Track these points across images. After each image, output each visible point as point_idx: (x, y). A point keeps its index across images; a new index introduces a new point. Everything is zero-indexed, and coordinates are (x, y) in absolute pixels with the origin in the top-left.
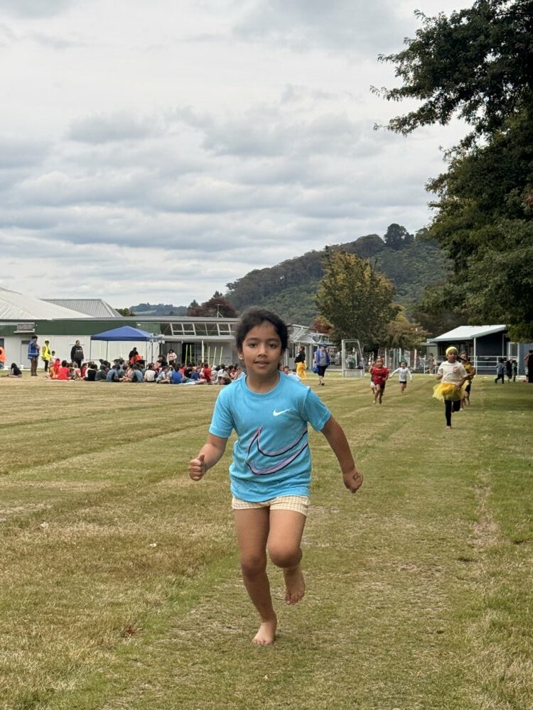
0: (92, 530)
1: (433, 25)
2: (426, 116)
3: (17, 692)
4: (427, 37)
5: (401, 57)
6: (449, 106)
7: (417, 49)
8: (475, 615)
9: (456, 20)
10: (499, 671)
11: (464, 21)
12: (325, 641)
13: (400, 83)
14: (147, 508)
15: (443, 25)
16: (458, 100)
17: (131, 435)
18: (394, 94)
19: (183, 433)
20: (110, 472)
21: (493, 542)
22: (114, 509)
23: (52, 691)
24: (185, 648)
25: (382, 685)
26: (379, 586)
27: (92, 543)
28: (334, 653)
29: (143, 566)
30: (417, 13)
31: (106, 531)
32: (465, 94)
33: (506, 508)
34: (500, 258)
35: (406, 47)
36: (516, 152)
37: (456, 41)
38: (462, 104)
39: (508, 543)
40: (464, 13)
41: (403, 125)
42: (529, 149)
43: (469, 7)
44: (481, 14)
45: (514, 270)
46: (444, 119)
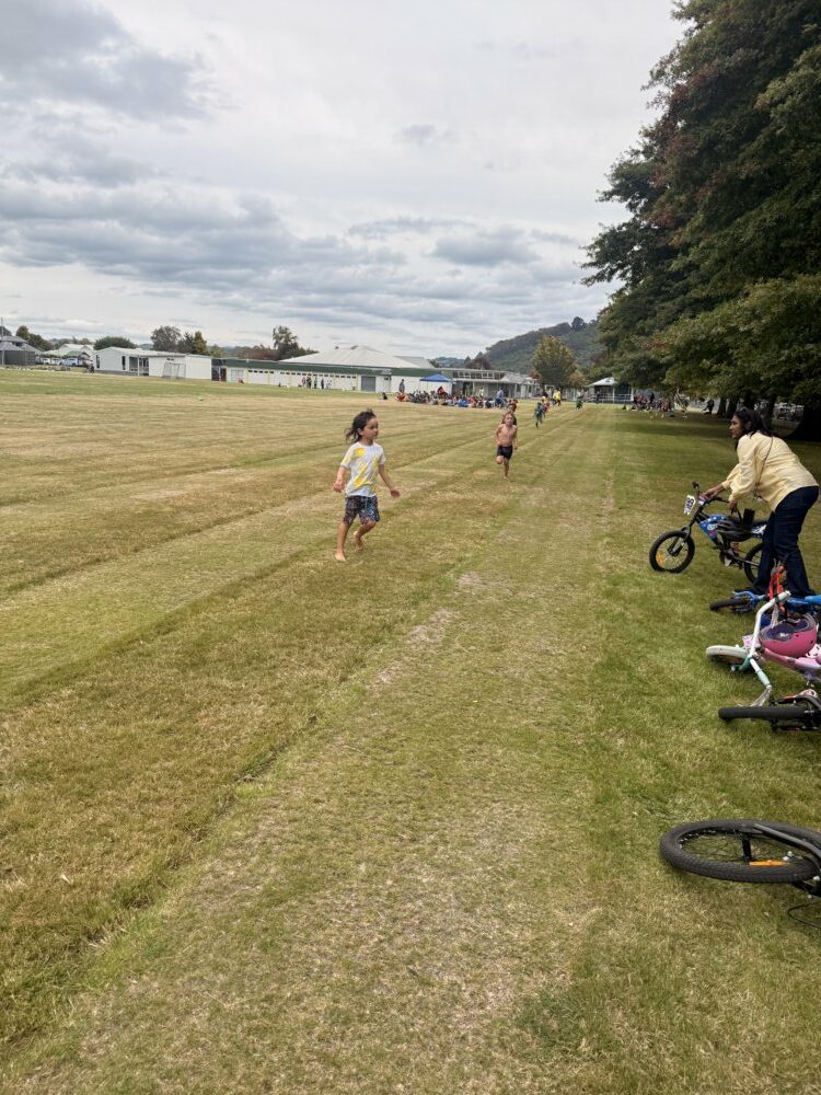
1: (608, 231)
2: (600, 277)
4: (605, 236)
5: (590, 248)
6: (612, 272)
7: (599, 243)
9: (620, 228)
11: (624, 229)
13: (589, 260)
15: (613, 231)
16: (616, 270)
18: (585, 265)
25: (568, 561)
32: (621, 267)
34: (631, 356)
35: (593, 242)
36: (644, 300)
37: (619, 240)
38: (619, 272)
40: (624, 225)
41: (588, 281)
42: (651, 298)
43: (627, 221)
44: (633, 225)
45: (636, 363)
46: (609, 279)
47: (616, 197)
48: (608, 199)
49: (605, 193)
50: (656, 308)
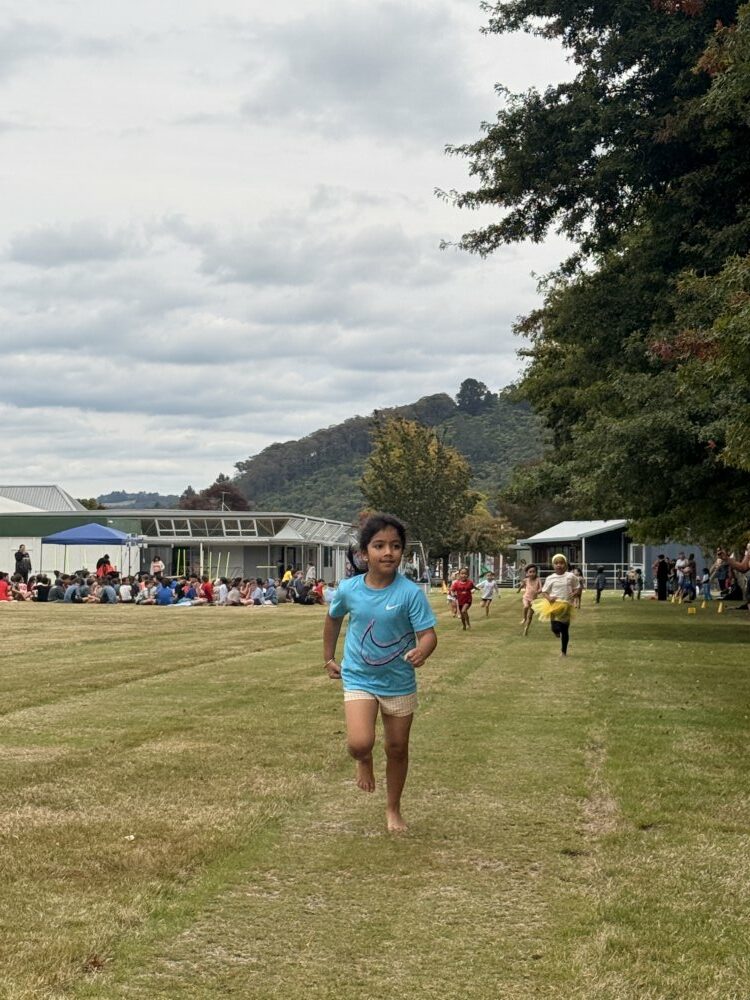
0: (43, 816)
1: (520, 104)
2: (512, 230)
4: (513, 120)
5: (477, 149)
6: (545, 216)
7: (499, 137)
8: (585, 932)
9: (552, 97)
11: (564, 99)
12: (375, 973)
13: (476, 184)
14: (121, 783)
15: (535, 105)
16: (556, 208)
17: (99, 679)
18: (467, 199)
19: (173, 675)
20: (68, 734)
21: (610, 827)
22: (75, 788)
24: (175, 987)
26: (451, 891)
27: (42, 836)
29: (115, 868)
30: (498, 88)
31: (61, 818)
32: (566, 200)
33: (628, 779)
34: (616, 426)
35: (484, 135)
36: (636, 280)
37: (552, 129)
38: (563, 213)
39: (632, 829)
40: (563, 89)
41: (481, 241)
42: (655, 276)
43: (569, 80)
44: (587, 90)
45: (636, 445)
46: (538, 234)
47: (538, 22)
48: (514, 26)
49: (506, 10)
50: (672, 300)
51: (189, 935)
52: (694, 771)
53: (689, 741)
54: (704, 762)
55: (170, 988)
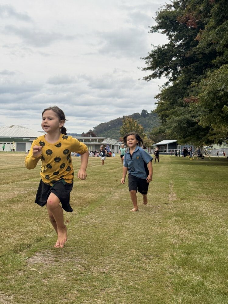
1: (156, 48)
2: (154, 76)
3: (35, 237)
4: (155, 52)
5: (147, 58)
6: (161, 73)
7: (152, 56)
8: (170, 218)
9: (163, 47)
10: (177, 233)
11: (166, 47)
12: (126, 225)
13: (146, 66)
15: (160, 49)
16: (164, 71)
18: (145, 69)
21: (175, 199)
23: (46, 237)
25: (143, 236)
28: (129, 228)
30: (152, 45)
32: (166, 70)
33: (178, 190)
34: (176, 118)
35: (149, 55)
36: (181, 87)
37: (163, 54)
38: (165, 72)
39: (179, 199)
40: (166, 45)
41: (147, 78)
42: (185, 86)
43: (167, 43)
44: (171, 45)
45: (180, 122)
46: (160, 77)
47: (161, 30)
48: (155, 31)
49: (153, 28)
50: (189, 91)
51: (87, 217)
52: (192, 189)
53: (191, 183)
54: (194, 187)
55: (83, 227)
